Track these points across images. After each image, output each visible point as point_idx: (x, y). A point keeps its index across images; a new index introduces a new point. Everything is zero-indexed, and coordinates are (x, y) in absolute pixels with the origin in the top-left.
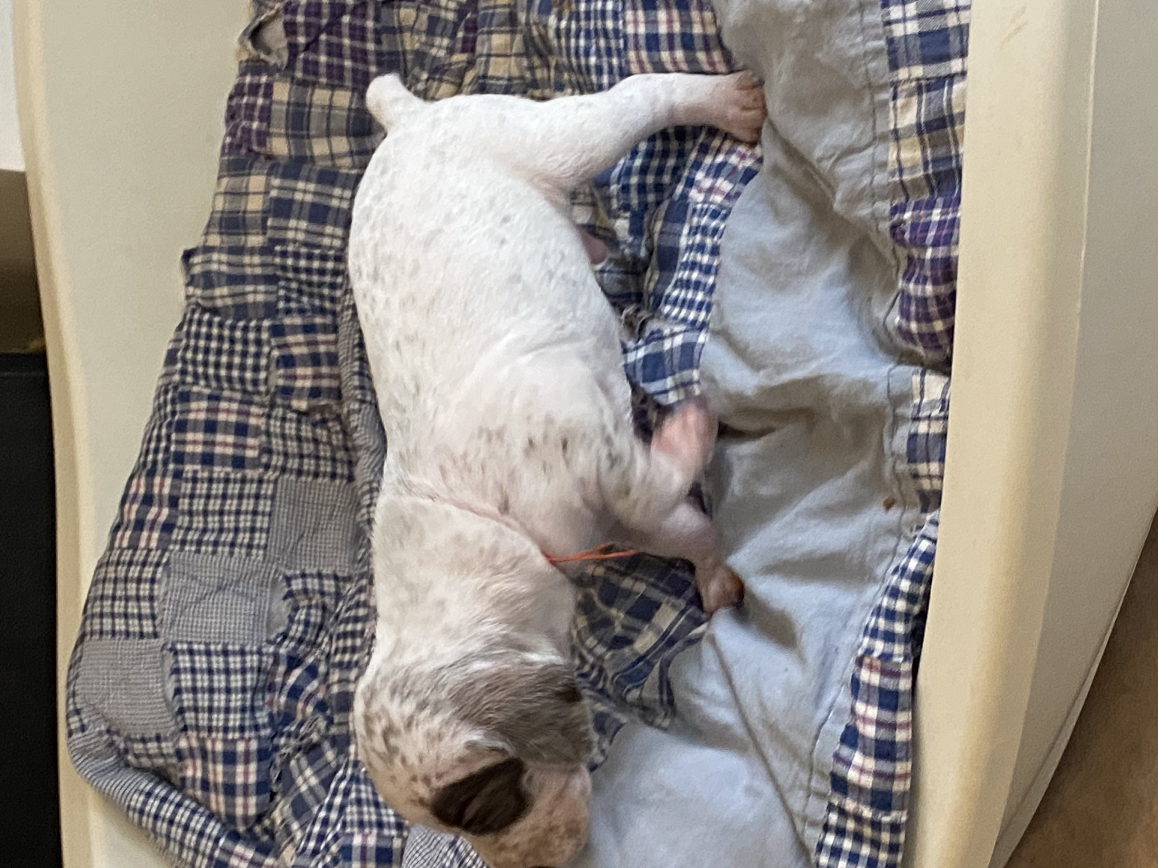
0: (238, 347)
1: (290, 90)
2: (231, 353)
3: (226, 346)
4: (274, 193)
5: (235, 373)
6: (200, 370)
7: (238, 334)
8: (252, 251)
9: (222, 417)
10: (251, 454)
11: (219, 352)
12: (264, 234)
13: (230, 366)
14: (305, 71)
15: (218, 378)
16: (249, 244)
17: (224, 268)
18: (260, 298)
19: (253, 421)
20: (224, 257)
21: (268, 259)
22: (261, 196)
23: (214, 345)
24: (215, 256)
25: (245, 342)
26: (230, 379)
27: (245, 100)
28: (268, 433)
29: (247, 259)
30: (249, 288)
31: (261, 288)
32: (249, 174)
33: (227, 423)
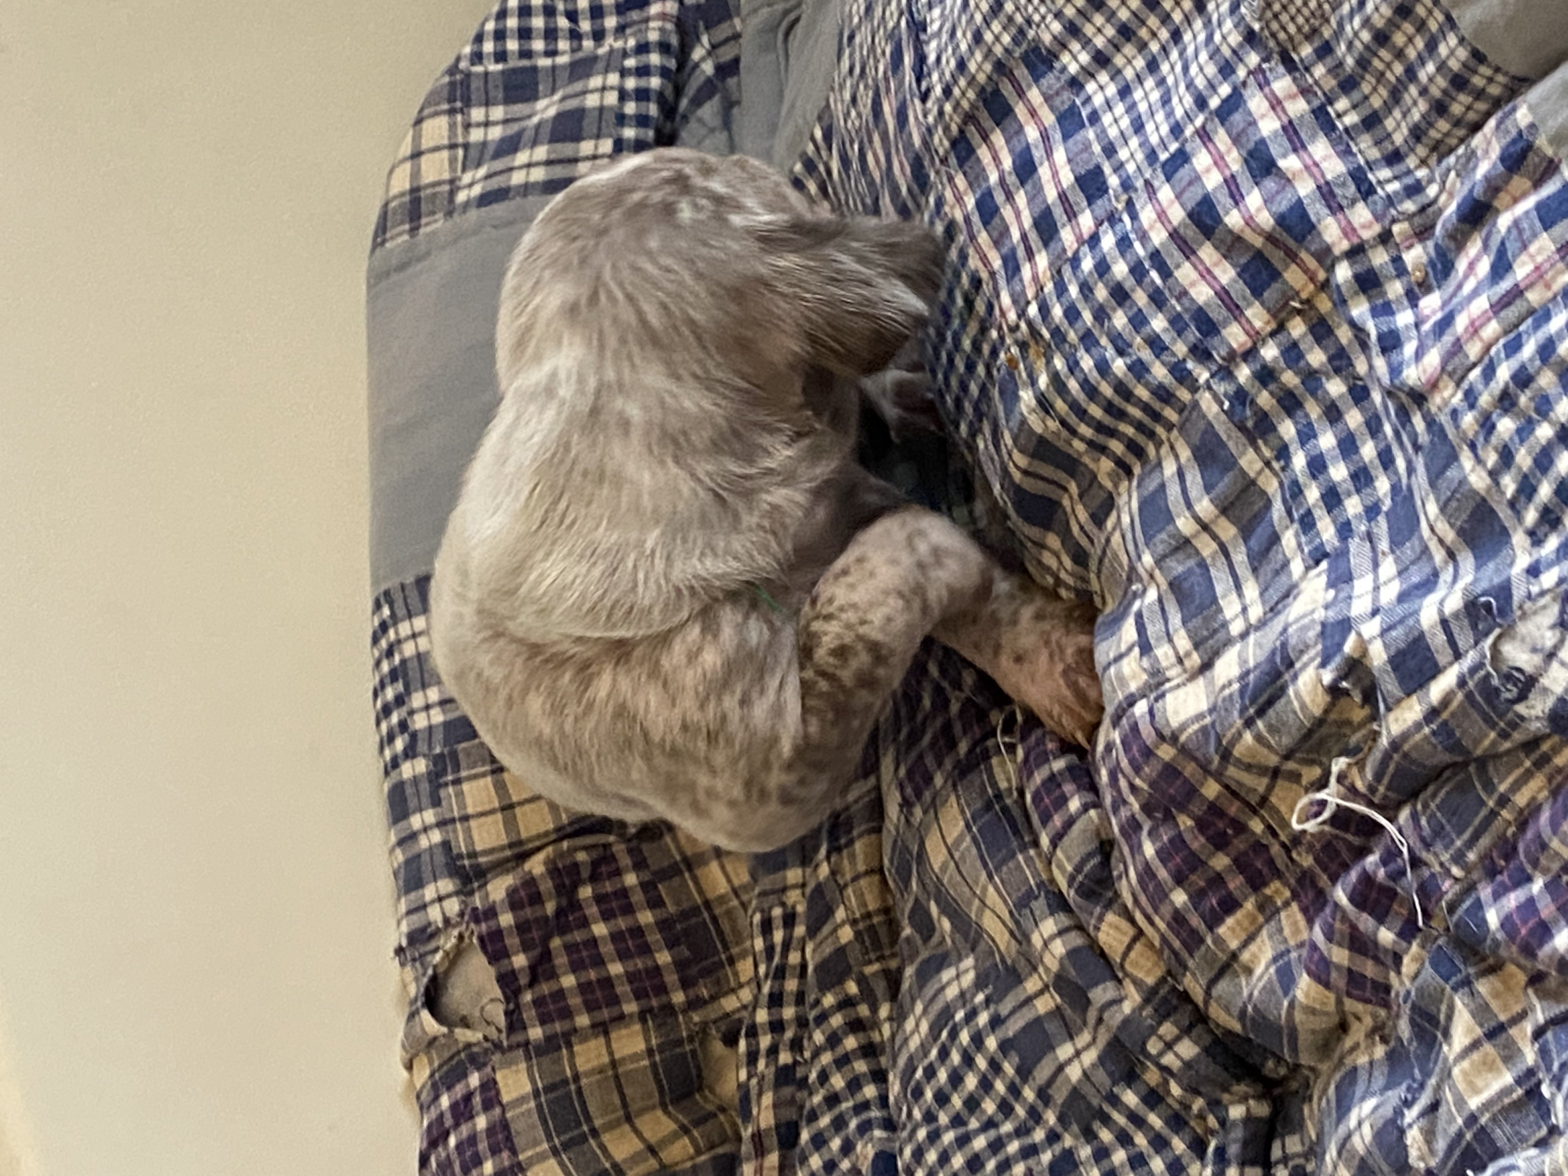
1: (530, 1069)
14: (544, 1020)
27: (452, 1141)
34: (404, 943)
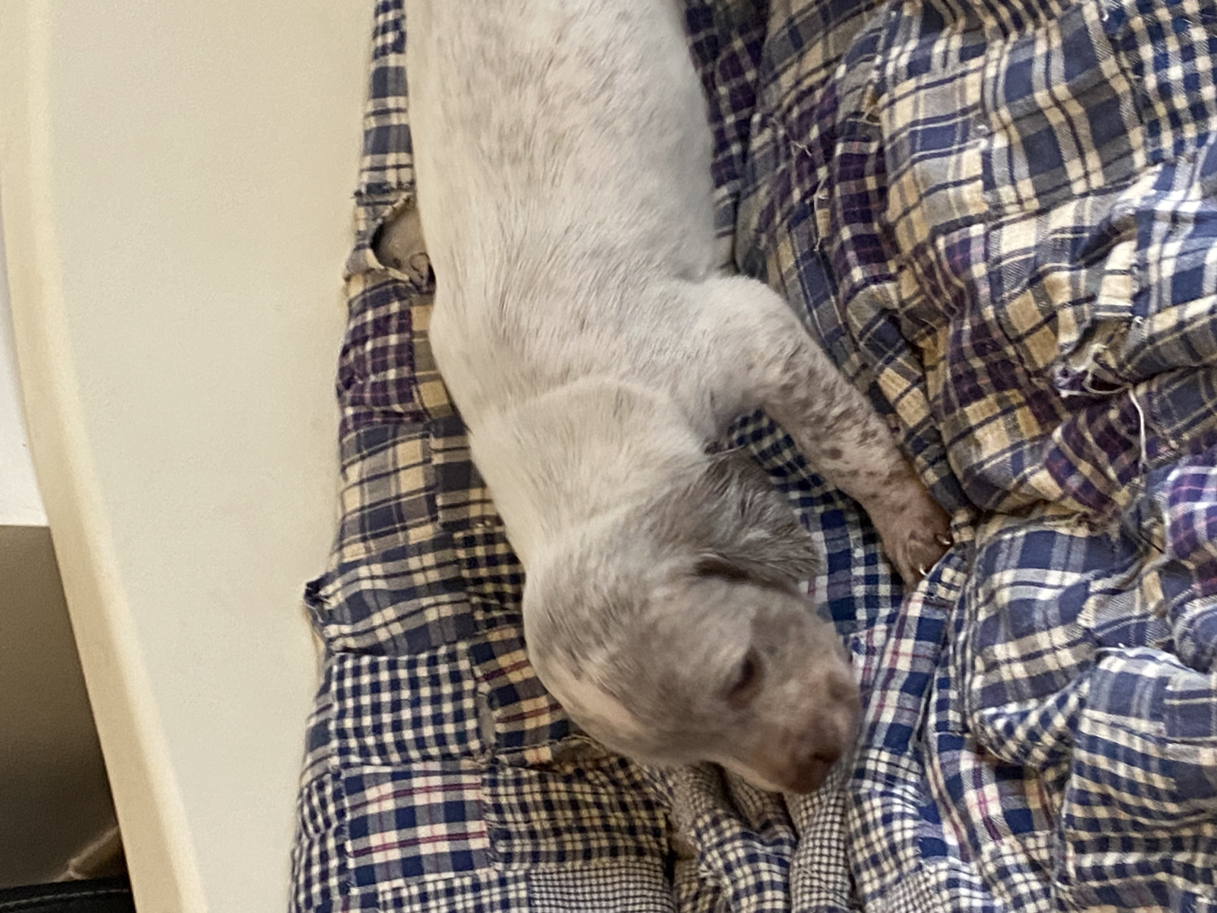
0: (425, 692)
2: (416, 703)
3: (406, 694)
4: (438, 459)
5: (428, 731)
6: (370, 741)
7: (422, 672)
8: (420, 549)
9: (420, 800)
10: (476, 844)
11: (396, 706)
12: (434, 519)
13: (417, 723)
15: (401, 746)
16: (413, 541)
17: (381, 584)
18: (447, 611)
19: (470, 795)
20: (377, 569)
21: (447, 554)
22: (420, 468)
23: (386, 697)
24: (363, 571)
25: (435, 681)
26: (420, 743)
27: (369, 346)
28: (498, 809)
29: (414, 563)
30: (426, 601)
31: (445, 598)
32: (394, 444)
33: (430, 808)
34: (363, 190)
